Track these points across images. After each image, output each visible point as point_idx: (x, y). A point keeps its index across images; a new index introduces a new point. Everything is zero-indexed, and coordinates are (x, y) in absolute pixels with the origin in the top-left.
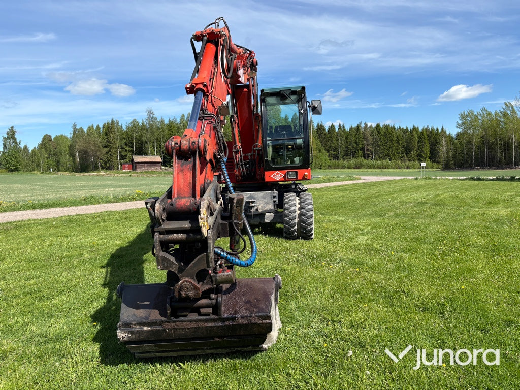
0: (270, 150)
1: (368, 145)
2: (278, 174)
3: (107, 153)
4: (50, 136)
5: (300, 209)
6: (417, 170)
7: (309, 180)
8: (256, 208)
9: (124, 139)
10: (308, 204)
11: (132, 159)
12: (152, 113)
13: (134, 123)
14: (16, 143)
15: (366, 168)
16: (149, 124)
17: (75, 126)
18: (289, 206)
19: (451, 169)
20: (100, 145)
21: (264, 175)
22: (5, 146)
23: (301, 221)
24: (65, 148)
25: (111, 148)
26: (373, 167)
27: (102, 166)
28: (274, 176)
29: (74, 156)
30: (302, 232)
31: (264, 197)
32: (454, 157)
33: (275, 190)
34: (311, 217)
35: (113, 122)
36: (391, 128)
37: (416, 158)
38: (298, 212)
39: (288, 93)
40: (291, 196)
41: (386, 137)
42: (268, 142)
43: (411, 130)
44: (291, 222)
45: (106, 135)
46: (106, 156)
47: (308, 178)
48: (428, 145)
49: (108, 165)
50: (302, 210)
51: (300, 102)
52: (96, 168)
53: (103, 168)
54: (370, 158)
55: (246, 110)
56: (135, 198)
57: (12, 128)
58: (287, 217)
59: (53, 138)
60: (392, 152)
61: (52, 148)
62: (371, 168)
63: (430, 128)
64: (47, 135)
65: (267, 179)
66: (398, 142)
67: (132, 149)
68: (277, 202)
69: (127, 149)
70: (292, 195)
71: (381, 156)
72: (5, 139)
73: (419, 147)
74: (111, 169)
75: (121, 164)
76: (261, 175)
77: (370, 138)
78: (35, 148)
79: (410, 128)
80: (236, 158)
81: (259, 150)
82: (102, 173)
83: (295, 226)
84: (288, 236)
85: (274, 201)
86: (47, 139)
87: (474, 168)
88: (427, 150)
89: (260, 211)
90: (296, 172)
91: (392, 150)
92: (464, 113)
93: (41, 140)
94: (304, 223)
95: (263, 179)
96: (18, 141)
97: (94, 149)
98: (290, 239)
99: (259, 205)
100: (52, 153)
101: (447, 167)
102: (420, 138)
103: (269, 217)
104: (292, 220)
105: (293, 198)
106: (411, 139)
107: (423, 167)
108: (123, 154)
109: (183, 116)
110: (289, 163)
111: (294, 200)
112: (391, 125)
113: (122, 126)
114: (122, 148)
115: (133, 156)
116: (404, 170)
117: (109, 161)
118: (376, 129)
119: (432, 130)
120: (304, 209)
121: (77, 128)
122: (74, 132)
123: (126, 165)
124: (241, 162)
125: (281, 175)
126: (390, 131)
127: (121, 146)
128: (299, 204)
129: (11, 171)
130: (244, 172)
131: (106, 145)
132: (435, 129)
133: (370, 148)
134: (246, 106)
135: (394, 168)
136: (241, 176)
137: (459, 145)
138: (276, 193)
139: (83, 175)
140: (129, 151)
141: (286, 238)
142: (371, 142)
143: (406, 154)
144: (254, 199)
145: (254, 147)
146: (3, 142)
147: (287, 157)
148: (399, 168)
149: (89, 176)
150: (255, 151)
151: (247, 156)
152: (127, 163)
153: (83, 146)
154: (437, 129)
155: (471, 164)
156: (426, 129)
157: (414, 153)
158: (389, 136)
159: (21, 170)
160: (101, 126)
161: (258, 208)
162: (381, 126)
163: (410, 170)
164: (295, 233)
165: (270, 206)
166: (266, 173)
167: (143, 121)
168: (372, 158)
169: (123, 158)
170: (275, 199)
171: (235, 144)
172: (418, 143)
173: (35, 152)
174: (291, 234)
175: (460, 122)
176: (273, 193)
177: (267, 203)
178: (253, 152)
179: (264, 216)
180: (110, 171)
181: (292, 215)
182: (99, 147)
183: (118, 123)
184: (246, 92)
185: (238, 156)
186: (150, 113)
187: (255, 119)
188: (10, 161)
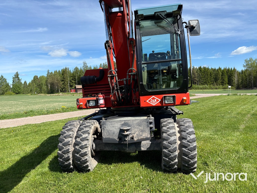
0: (145, 75)
1: (195, 77)
2: (153, 98)
3: (63, 84)
4: (37, 76)
5: (181, 138)
6: (221, 90)
7: (187, 105)
8: (131, 136)
9: (72, 77)
10: (190, 134)
11: (75, 87)
12: (86, 64)
13: (76, 69)
14: (19, 80)
15: (195, 89)
16: (84, 69)
17: (48, 71)
18: (168, 135)
19: (241, 89)
20: (59, 80)
21: (139, 100)
22: (13, 81)
23: (182, 153)
24: (44, 82)
25: (65, 81)
26: (198, 88)
27: (60, 90)
28: (149, 101)
29: (47, 86)
30: (184, 166)
31: (139, 124)
32: (242, 83)
33: (151, 115)
34: (194, 149)
35: (66, 68)
36: (207, 68)
37: (221, 84)
38: (179, 142)
39: (163, 14)
40: (170, 123)
41: (205, 73)
42: (143, 66)
43: (217, 69)
44: (170, 155)
45: (63, 75)
46: (63, 85)
47: (187, 103)
48: (227, 77)
49: (64, 90)
50: (184, 141)
51: (177, 24)
52: (57, 92)
53: (61, 91)
54: (196, 84)
55: (121, 35)
56: (60, 111)
57: (17, 72)
58: (166, 148)
59: (38, 77)
60: (208, 81)
61: (38, 82)
62: (197, 89)
63: (227, 68)
64: (36, 76)
65: (142, 105)
66: (211, 76)
67: (75, 82)
68: (154, 129)
69: (73, 81)
70: (169, 121)
71: (202, 83)
72: (13, 78)
73: (222, 78)
74: (65, 92)
75: (70, 89)
76: (136, 100)
77: (196, 74)
78: (30, 82)
79: (217, 68)
80: (112, 83)
81: (134, 75)
82: (61, 94)
83: (175, 159)
84: (168, 169)
85: (151, 128)
86: (36, 78)
87: (253, 88)
88: (226, 80)
89: (135, 139)
90: (174, 97)
91: (208, 80)
92: (247, 59)
93: (33, 78)
94: (186, 156)
95: (139, 103)
96: (20, 79)
97: (56, 82)
98: (169, 172)
99: (134, 133)
100: (38, 84)
101: (238, 88)
102: (223, 73)
103: (145, 145)
104: (172, 153)
105: (171, 125)
106: (217, 74)
107: (229, 88)
108: (71, 84)
109: (101, 64)
110: (164, 87)
111: (173, 128)
112: (207, 67)
113: (70, 71)
114: (71, 81)
115: (76, 85)
116: (215, 90)
117: (64, 88)
118: (199, 69)
119: (228, 70)
120: (186, 139)
121: (49, 72)
122: (48, 74)
123: (73, 90)
124: (117, 87)
125: (157, 100)
126: (206, 70)
127: (70, 80)
128: (179, 132)
129: (17, 93)
130: (119, 97)
131: (63, 79)
132: (230, 68)
133: (196, 79)
134: (120, 31)
135: (209, 89)
136: (117, 101)
137: (244, 76)
138: (152, 119)
139: (51, 95)
140: (74, 83)
141: (165, 171)
142: (196, 76)
143: (215, 82)
144: (129, 126)
145: (129, 72)
146: (13, 80)
147: (162, 81)
148: (212, 89)
149: (53, 96)
150: (130, 76)
151: (123, 81)
152: (73, 88)
153: (51, 81)
154: (231, 69)
155: (251, 86)
156: (225, 69)
157: (219, 81)
158: (206, 72)
159: (21, 93)
160: (60, 71)
161: (133, 136)
162: (202, 67)
163: (217, 90)
164: (176, 166)
165: (147, 134)
166: (141, 98)
167: (81, 68)
168: (198, 84)
169: (71, 86)
170: (151, 126)
171: (111, 69)
172: (221, 76)
173: (30, 84)
174: (170, 168)
175: (245, 64)
176: (150, 119)
177: (142, 131)
178: (128, 76)
179: (140, 144)
180: (64, 93)
181: (172, 147)
182: (59, 81)
183: (69, 69)
184: (120, 16)
185: (114, 81)
186: (85, 63)
187: (130, 44)
188: (16, 89)
